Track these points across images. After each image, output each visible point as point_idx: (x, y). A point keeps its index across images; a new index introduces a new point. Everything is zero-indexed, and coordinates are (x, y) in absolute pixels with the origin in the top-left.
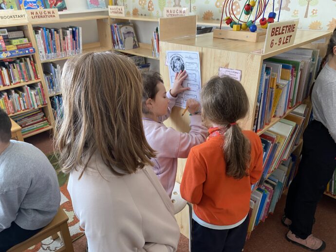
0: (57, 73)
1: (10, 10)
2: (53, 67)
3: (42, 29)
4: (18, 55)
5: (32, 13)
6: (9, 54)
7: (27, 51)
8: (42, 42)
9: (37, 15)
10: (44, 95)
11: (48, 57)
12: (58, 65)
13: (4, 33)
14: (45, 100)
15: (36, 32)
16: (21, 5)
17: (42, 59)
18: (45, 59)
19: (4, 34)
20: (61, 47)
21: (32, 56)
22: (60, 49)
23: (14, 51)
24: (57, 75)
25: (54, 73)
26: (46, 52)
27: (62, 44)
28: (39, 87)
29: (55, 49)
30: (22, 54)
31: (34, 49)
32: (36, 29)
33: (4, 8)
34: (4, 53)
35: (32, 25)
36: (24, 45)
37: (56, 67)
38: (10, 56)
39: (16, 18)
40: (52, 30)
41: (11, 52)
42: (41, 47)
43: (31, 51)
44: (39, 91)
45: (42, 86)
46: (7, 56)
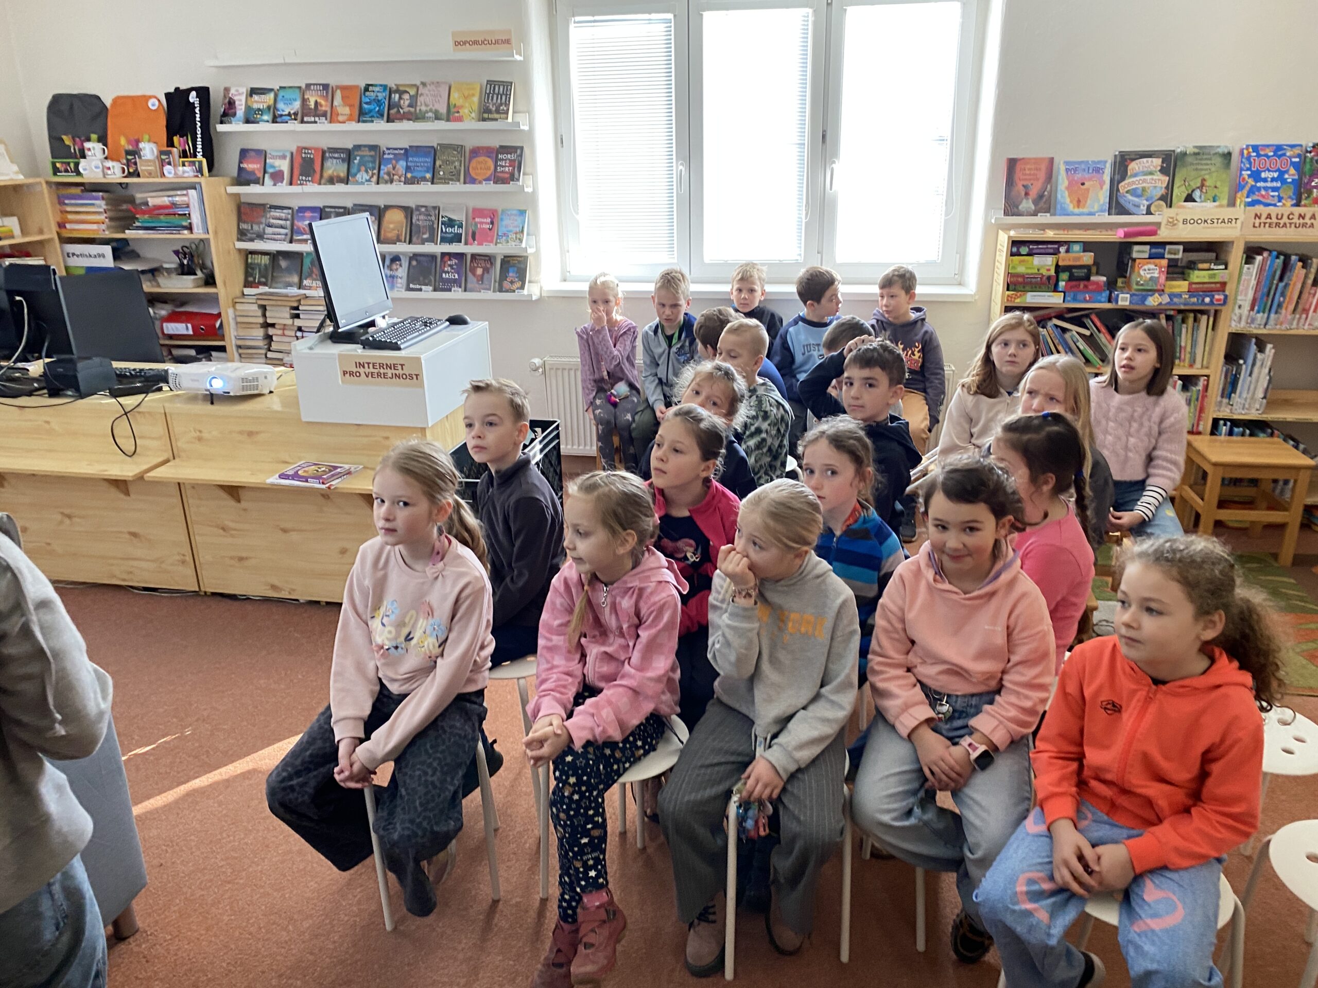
0: (1258, 364)
1: (1210, 204)
2: (1254, 348)
3: (1266, 254)
4: (1185, 304)
5: (1257, 216)
6: (1166, 299)
7: (1207, 300)
8: (1253, 282)
9: (1268, 220)
10: (1202, 410)
11: (1253, 320)
12: (1269, 346)
13: (1175, 254)
14: (1199, 420)
15: (1249, 259)
16: (1239, 195)
17: (1233, 324)
18: (1243, 324)
19: (1173, 256)
20: (1297, 303)
21: (1216, 312)
22: (1292, 307)
23: (1179, 295)
24: (1256, 370)
25: (1250, 361)
26: (1252, 309)
27: (1305, 296)
28: (1200, 387)
29: (1280, 305)
30: (1194, 304)
31: (1226, 297)
32: (1252, 252)
33: (1197, 199)
34: (1157, 295)
35: (1246, 243)
36: (1206, 286)
37: (1261, 348)
38: (1168, 303)
39: (1215, 224)
40: (1294, 258)
41: (1171, 296)
42: (1246, 295)
43: (1218, 300)
44: (1195, 397)
45: (1206, 388)
46: (1160, 304)
